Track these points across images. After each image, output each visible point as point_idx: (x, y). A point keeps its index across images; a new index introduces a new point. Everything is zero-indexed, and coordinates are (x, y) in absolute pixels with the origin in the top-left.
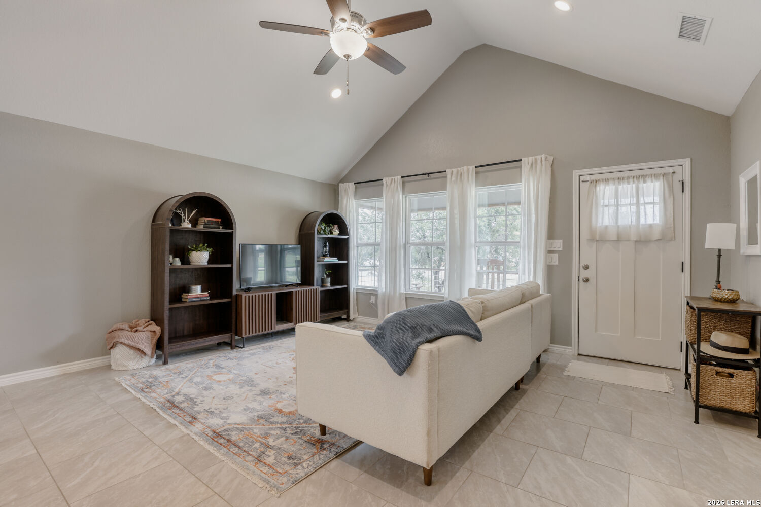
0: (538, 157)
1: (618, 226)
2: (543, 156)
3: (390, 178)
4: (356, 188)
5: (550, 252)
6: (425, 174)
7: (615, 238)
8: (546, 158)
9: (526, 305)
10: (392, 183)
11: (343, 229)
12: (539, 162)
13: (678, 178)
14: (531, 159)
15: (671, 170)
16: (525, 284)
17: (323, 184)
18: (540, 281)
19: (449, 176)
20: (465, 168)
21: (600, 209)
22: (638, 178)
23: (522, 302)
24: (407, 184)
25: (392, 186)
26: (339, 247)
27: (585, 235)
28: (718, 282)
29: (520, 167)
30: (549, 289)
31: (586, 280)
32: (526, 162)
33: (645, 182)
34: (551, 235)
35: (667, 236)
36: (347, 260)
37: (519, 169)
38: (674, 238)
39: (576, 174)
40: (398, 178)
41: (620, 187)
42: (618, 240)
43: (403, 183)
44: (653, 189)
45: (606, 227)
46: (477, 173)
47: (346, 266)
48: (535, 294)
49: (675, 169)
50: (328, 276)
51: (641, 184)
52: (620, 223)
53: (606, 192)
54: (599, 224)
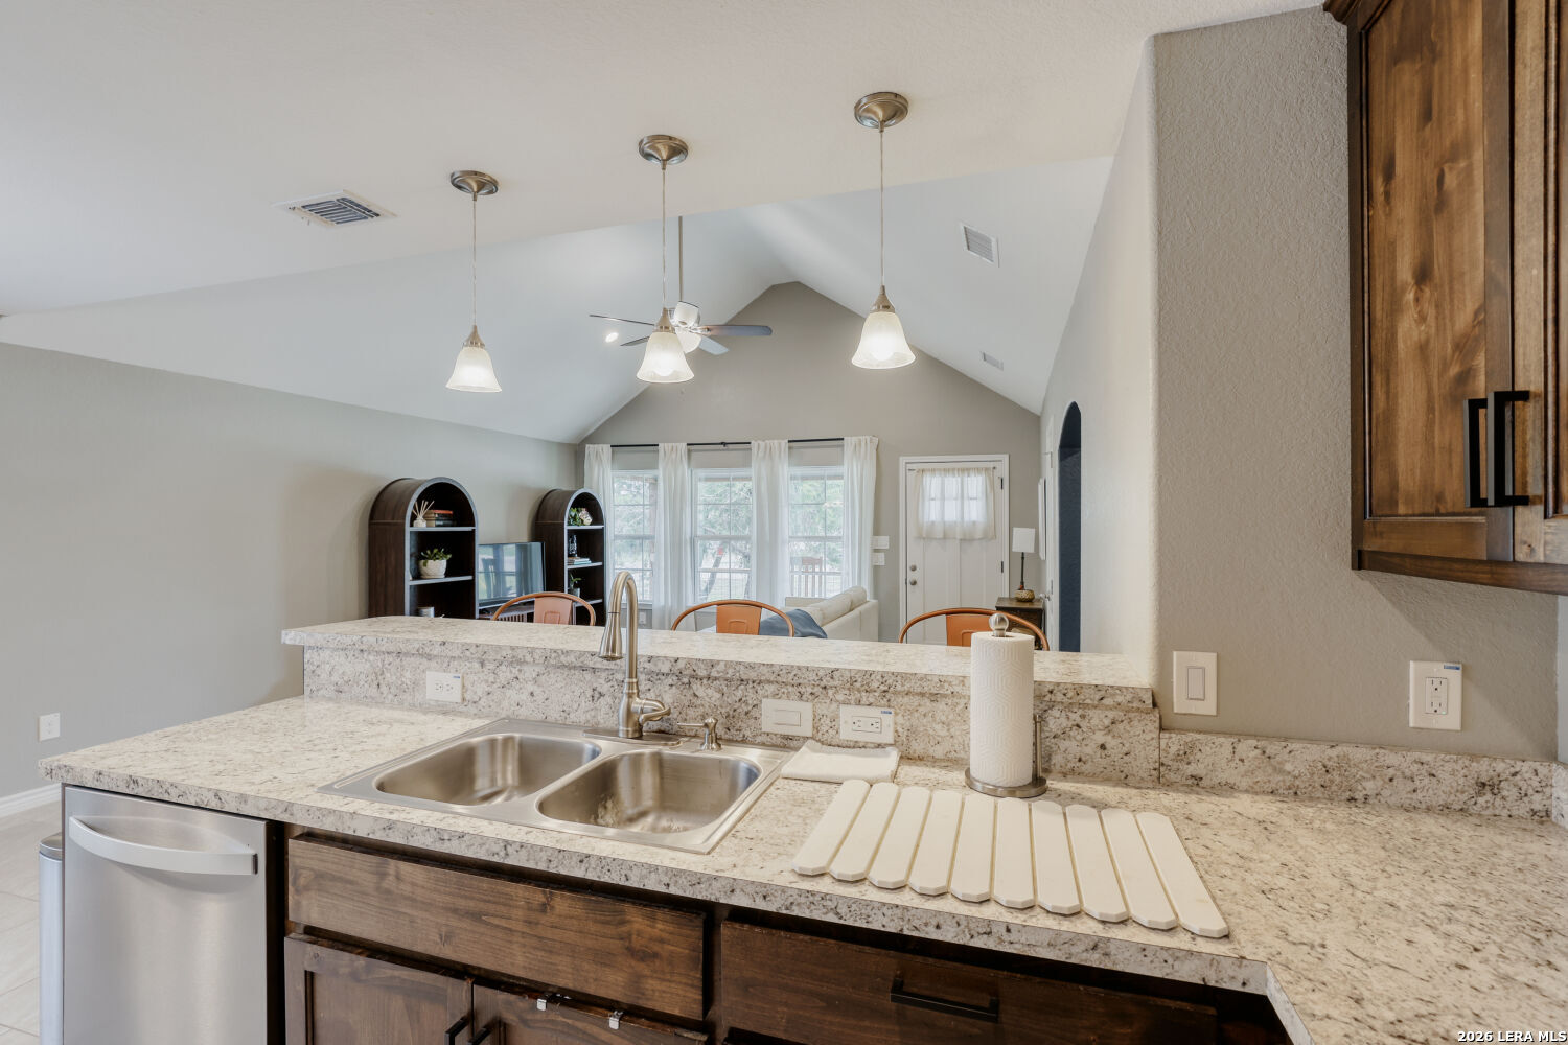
0: (863, 438)
1: (944, 523)
2: (868, 438)
3: (670, 445)
4: (613, 452)
5: (876, 551)
6: (722, 443)
7: (941, 536)
8: (871, 440)
9: (856, 612)
10: (672, 451)
11: (597, 514)
12: (863, 444)
13: (998, 474)
14: (855, 439)
15: (991, 465)
16: (851, 590)
17: (561, 445)
18: (866, 585)
19: (754, 450)
20: (776, 441)
21: (927, 503)
22: (963, 470)
23: (851, 610)
24: (694, 455)
25: (674, 456)
26: (592, 543)
27: (912, 533)
28: (1022, 583)
29: (842, 446)
30: (876, 595)
31: (914, 583)
32: (849, 441)
33: (969, 476)
34: (877, 532)
35: (989, 536)
36: (603, 561)
37: (839, 449)
38: (995, 537)
39: (903, 460)
40: (683, 446)
41: (946, 479)
42: (945, 538)
43: (689, 451)
44: (976, 484)
45: (933, 523)
46: (790, 448)
47: (601, 570)
48: (863, 602)
49: (996, 464)
50: (576, 586)
51: (966, 478)
52: (947, 519)
53: (932, 484)
54: (926, 520)
